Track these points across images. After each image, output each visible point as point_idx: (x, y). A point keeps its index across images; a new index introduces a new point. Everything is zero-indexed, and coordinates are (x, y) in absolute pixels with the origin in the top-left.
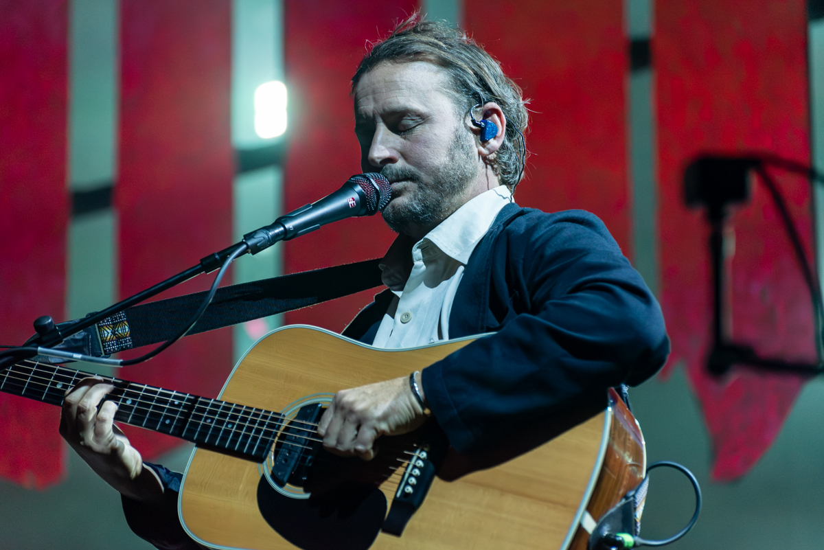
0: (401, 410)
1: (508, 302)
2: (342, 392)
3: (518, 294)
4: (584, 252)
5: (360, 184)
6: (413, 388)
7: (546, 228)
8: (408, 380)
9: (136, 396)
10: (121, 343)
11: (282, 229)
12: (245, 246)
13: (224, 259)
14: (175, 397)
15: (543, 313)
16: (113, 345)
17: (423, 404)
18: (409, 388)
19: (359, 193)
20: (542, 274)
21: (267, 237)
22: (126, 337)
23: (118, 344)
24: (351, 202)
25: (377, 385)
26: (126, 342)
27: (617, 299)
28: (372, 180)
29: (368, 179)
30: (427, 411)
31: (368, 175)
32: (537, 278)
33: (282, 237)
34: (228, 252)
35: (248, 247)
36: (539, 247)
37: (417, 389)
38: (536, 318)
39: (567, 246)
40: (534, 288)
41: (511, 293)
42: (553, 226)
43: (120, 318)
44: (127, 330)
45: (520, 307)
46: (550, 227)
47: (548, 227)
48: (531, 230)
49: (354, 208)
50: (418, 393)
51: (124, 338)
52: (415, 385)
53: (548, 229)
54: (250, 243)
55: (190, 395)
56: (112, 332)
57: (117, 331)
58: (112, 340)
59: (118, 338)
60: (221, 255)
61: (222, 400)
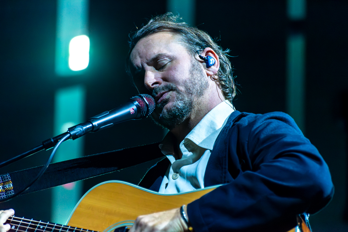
0: (175, 227)
1: (239, 166)
2: (141, 217)
3: (244, 162)
4: (283, 136)
5: (137, 100)
6: (182, 214)
7: (261, 123)
8: (179, 211)
9: (18, 223)
10: (8, 194)
11: (91, 125)
12: (69, 135)
13: (56, 142)
14: (41, 224)
15: (259, 171)
16: (3, 195)
17: (189, 224)
18: (180, 215)
19: (137, 106)
20: (259, 149)
21: (82, 130)
22: (11, 190)
23: (6, 194)
24: (132, 111)
25: (161, 213)
26: (11, 193)
27: (301, 162)
28: (144, 98)
29: (142, 98)
30: (191, 229)
31: (142, 95)
32: (256, 152)
33: (91, 129)
34: (59, 138)
35: (71, 135)
36: (257, 134)
37: (185, 215)
38: (256, 173)
39: (273, 133)
40: (254, 158)
41: (241, 162)
42: (265, 122)
43: (7, 179)
44: (11, 186)
45: (245, 167)
46: (263, 123)
47: (262, 122)
48: (252, 124)
49: (133, 114)
50: (185, 217)
51: (10, 191)
52: (184, 213)
53: (262, 124)
54: (72, 133)
55: (49, 223)
56: (2, 187)
57: (6, 186)
58: (3, 192)
59: (6, 191)
60: (55, 139)
61: (68, 225)
